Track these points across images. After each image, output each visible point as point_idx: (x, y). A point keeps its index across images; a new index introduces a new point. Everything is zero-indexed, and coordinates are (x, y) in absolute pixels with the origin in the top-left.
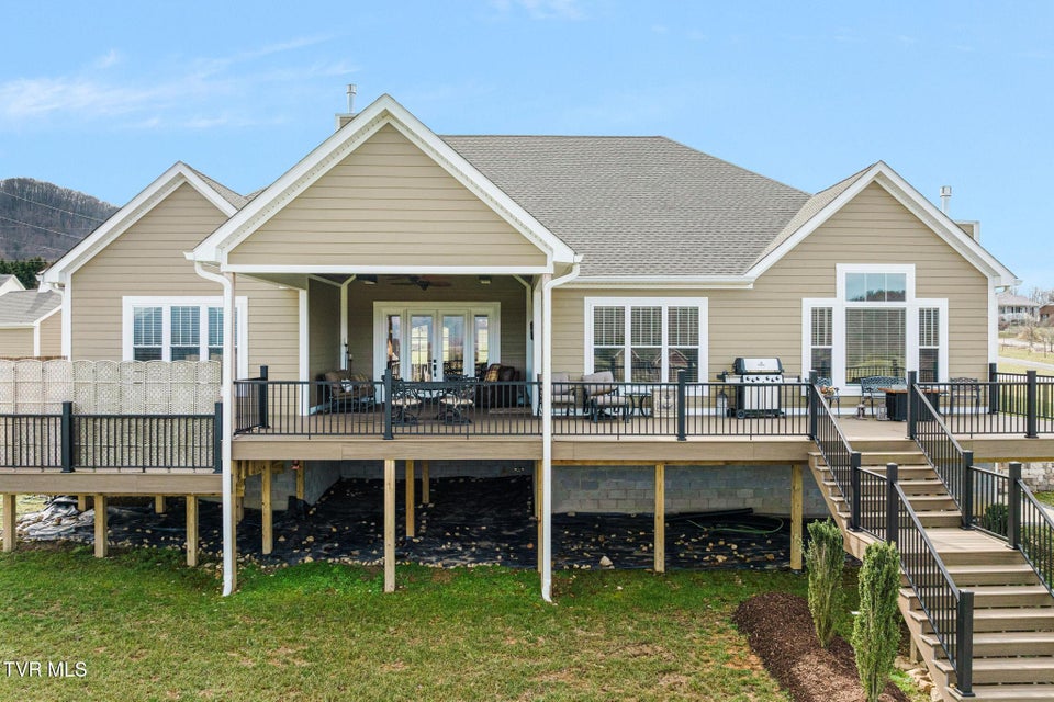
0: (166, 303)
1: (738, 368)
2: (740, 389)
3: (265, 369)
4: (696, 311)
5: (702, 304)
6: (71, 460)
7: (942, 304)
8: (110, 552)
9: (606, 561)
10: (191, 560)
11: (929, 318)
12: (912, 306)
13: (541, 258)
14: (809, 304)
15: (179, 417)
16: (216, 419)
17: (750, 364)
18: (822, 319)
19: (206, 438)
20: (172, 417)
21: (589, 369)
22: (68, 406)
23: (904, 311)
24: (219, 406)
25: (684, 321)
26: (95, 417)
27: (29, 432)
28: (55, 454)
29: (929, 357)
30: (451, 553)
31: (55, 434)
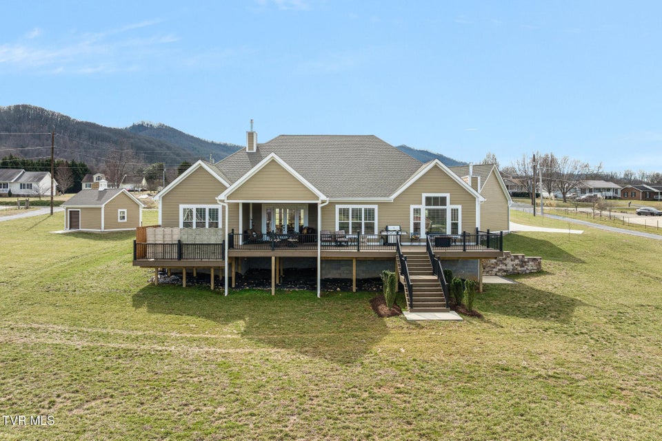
0: (194, 207)
1: (387, 230)
2: (387, 236)
3: (233, 230)
4: (373, 210)
5: (376, 207)
6: (180, 257)
7: (459, 207)
8: (187, 286)
9: (338, 289)
10: (212, 288)
11: (455, 212)
12: (449, 207)
13: (317, 198)
14: (412, 207)
15: (212, 244)
16: (223, 244)
17: (390, 228)
18: (417, 211)
19: (220, 251)
20: (210, 244)
21: (337, 229)
22: (179, 241)
23: (446, 209)
24: (224, 241)
25: (370, 213)
26: (187, 244)
27: (168, 249)
28: (175, 256)
29: (455, 226)
30: (291, 287)
31: (175, 249)
